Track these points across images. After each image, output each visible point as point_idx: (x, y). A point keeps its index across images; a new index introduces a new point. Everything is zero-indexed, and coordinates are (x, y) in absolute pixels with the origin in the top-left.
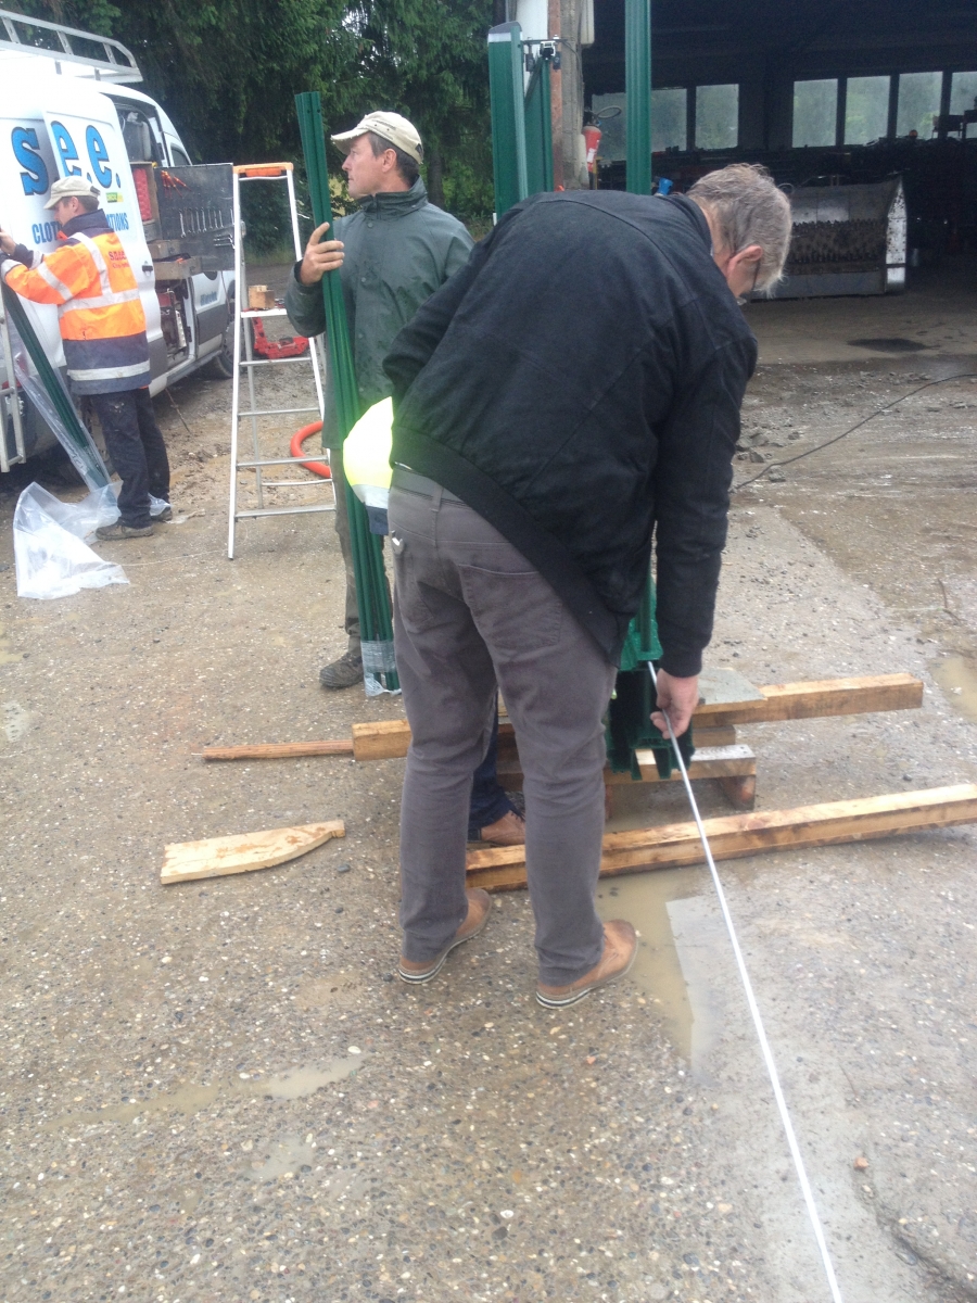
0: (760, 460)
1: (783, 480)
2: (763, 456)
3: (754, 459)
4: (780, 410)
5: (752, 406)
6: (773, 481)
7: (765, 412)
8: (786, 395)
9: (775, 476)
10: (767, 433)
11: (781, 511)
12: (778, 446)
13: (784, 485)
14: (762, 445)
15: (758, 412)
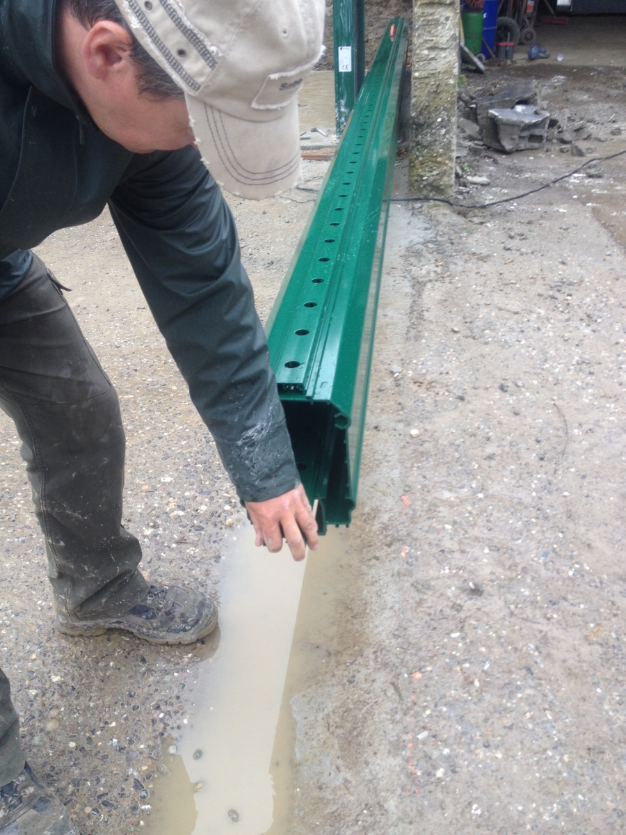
0: (580, 154)
1: (599, 177)
2: (584, 151)
3: (575, 152)
4: (607, 106)
5: (582, 101)
6: (590, 176)
7: (593, 107)
8: (614, 92)
9: (592, 171)
10: (591, 128)
11: (594, 210)
12: (599, 140)
13: (600, 181)
14: (585, 139)
15: (586, 107)
